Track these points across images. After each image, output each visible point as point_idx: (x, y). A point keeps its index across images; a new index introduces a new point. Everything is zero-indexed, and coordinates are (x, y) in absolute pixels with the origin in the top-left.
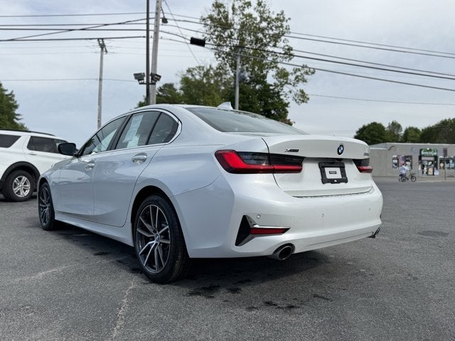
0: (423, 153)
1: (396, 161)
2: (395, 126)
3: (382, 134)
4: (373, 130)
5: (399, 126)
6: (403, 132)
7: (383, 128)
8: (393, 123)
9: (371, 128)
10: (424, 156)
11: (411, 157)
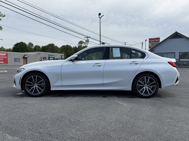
0: (50, 56)
1: (40, 59)
2: (31, 44)
3: (25, 47)
4: (21, 45)
5: (32, 45)
6: (34, 47)
7: (26, 45)
8: (30, 43)
9: (21, 44)
10: (50, 57)
11: (46, 57)
